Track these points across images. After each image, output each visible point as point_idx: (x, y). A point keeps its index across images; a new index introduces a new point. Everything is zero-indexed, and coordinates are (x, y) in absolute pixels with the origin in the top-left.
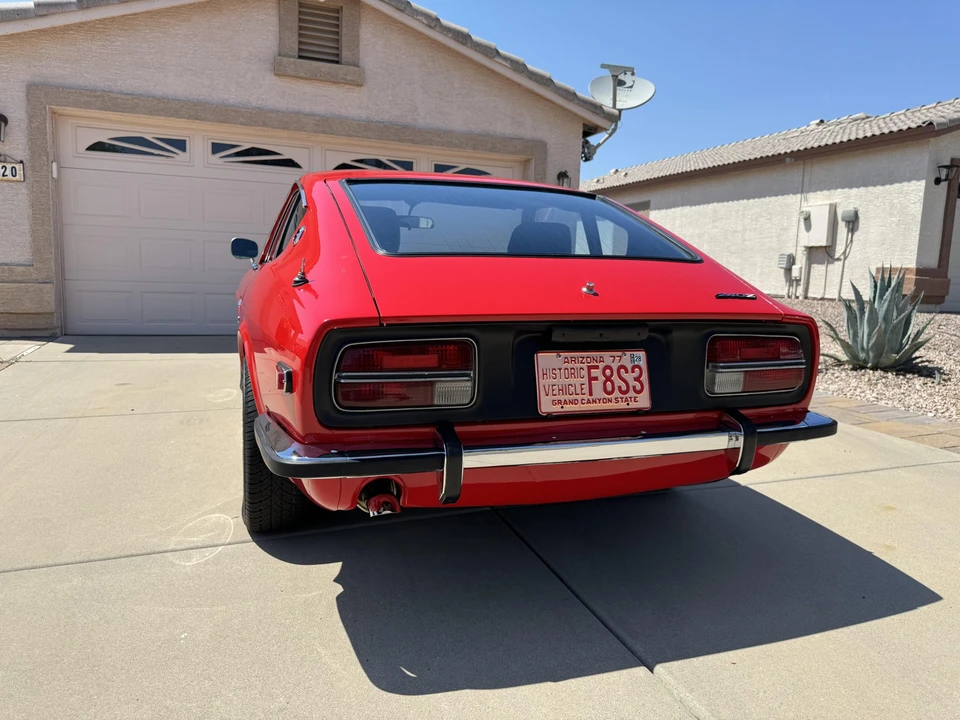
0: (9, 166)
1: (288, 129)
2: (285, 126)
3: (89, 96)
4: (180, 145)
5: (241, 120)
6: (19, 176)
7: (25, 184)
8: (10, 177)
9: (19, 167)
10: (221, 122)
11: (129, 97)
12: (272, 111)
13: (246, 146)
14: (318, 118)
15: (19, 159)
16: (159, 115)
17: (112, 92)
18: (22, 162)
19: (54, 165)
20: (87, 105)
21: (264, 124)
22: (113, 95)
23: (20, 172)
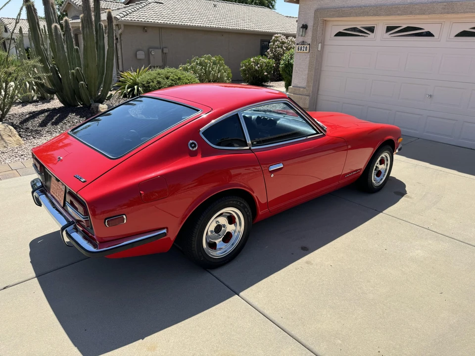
0: (305, 46)
1: (424, 14)
2: (422, 12)
3: (334, 11)
4: (371, 29)
5: (399, 12)
6: (308, 51)
7: (309, 54)
8: (305, 51)
9: (308, 46)
10: (389, 15)
11: (349, 9)
12: (416, 4)
13: (404, 26)
14: (445, 4)
15: (309, 43)
16: (360, 16)
17: (344, 7)
18: (309, 44)
19: (320, 45)
20: (333, 16)
21: (411, 13)
22: (343, 9)
23: (308, 49)
